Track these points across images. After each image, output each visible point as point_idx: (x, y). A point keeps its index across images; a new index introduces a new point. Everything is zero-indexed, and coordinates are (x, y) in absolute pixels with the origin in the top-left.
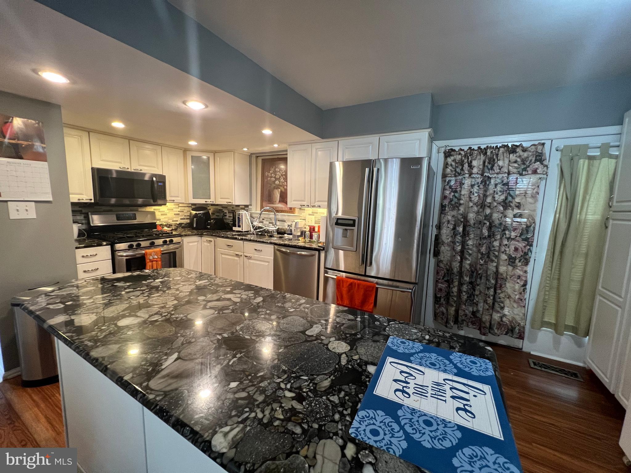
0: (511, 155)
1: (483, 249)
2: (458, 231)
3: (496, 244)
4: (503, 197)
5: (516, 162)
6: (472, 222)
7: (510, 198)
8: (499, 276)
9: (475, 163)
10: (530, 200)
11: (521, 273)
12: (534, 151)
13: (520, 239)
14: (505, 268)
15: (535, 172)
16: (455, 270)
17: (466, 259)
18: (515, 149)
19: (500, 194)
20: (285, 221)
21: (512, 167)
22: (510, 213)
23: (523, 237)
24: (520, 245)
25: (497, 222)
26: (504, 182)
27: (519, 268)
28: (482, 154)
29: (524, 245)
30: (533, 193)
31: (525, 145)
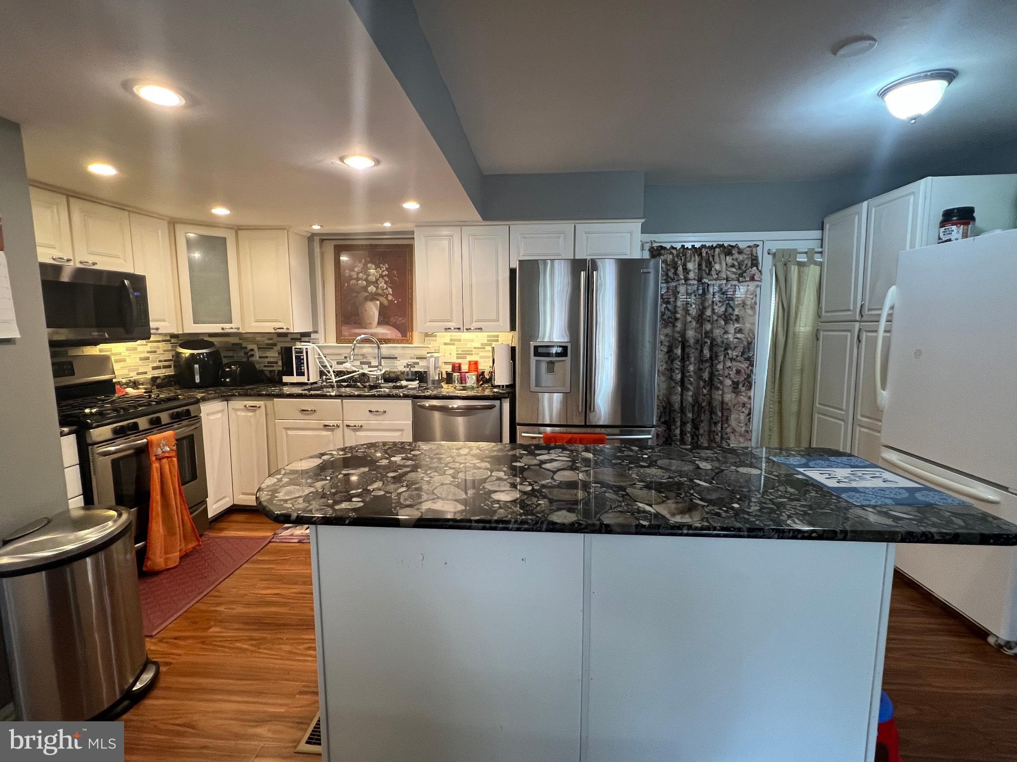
0: (728, 258)
1: (706, 375)
2: (676, 354)
3: (720, 367)
4: (723, 309)
5: (733, 266)
6: (692, 341)
7: (730, 310)
8: (725, 406)
9: (690, 266)
10: (750, 312)
11: (746, 400)
12: (749, 254)
13: (742, 359)
14: (730, 396)
15: (752, 279)
16: (677, 406)
17: (688, 389)
18: (730, 250)
19: (720, 305)
20: (396, 358)
21: (730, 271)
22: (731, 328)
23: (745, 356)
24: (743, 366)
25: (719, 340)
26: (724, 291)
27: (743, 394)
28: (696, 255)
29: (747, 365)
30: (752, 303)
31: (742, 245)
